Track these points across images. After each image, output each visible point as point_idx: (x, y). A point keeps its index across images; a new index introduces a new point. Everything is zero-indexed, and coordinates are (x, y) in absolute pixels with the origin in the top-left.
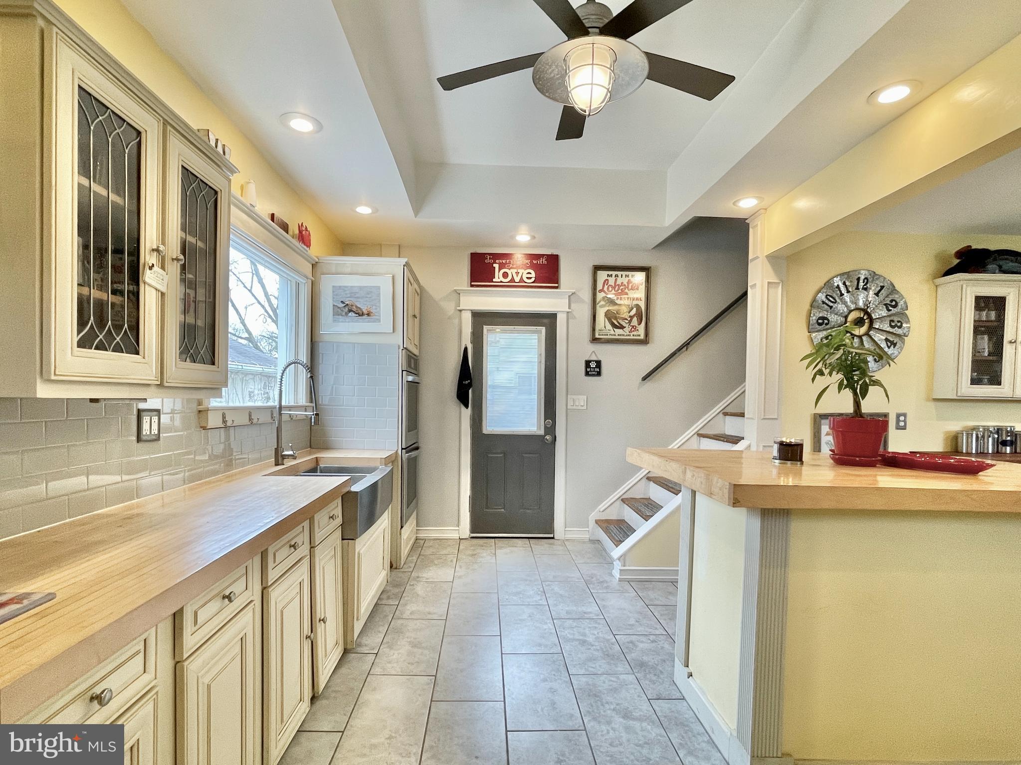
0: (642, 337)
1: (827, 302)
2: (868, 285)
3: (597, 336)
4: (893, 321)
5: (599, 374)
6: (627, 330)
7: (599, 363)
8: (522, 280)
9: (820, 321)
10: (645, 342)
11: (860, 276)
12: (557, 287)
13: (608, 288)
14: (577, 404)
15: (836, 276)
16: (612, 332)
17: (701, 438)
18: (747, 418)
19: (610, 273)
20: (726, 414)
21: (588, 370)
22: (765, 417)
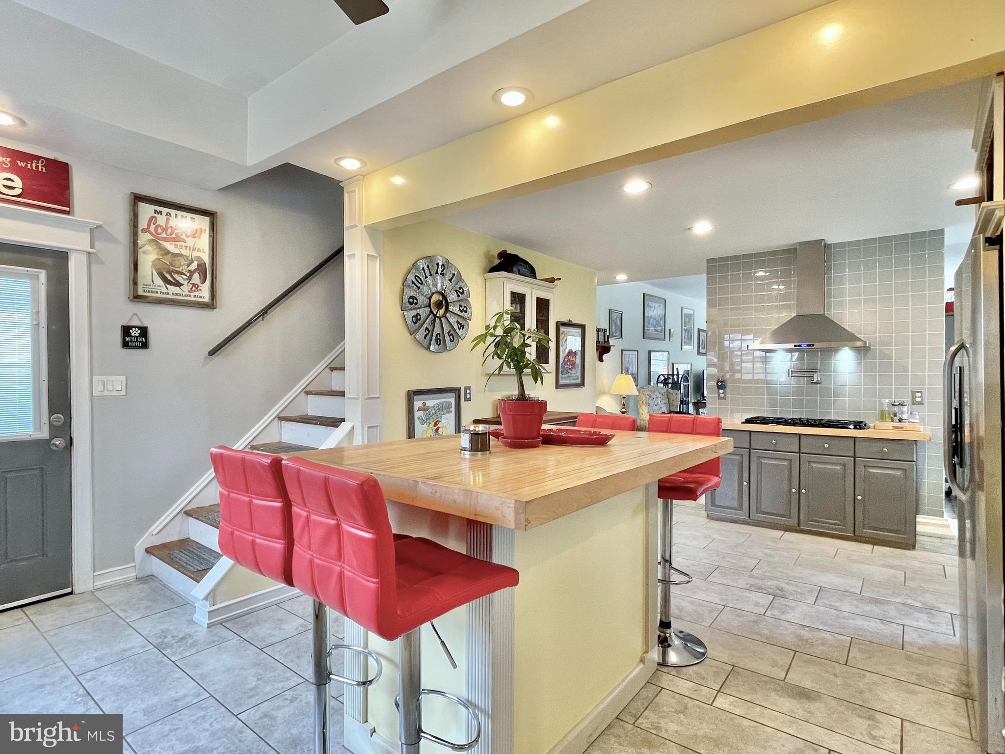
0: (207, 299)
1: (416, 282)
2: (445, 271)
3: (140, 293)
4: (461, 306)
5: (145, 345)
6: (186, 288)
7: (144, 331)
9: (411, 300)
10: (211, 305)
11: (439, 262)
12: (68, 213)
13: (156, 229)
14: (110, 388)
15: (422, 259)
16: (164, 290)
17: (283, 422)
18: (348, 398)
19: (159, 208)
20: (308, 393)
21: (127, 339)
22: (369, 396)
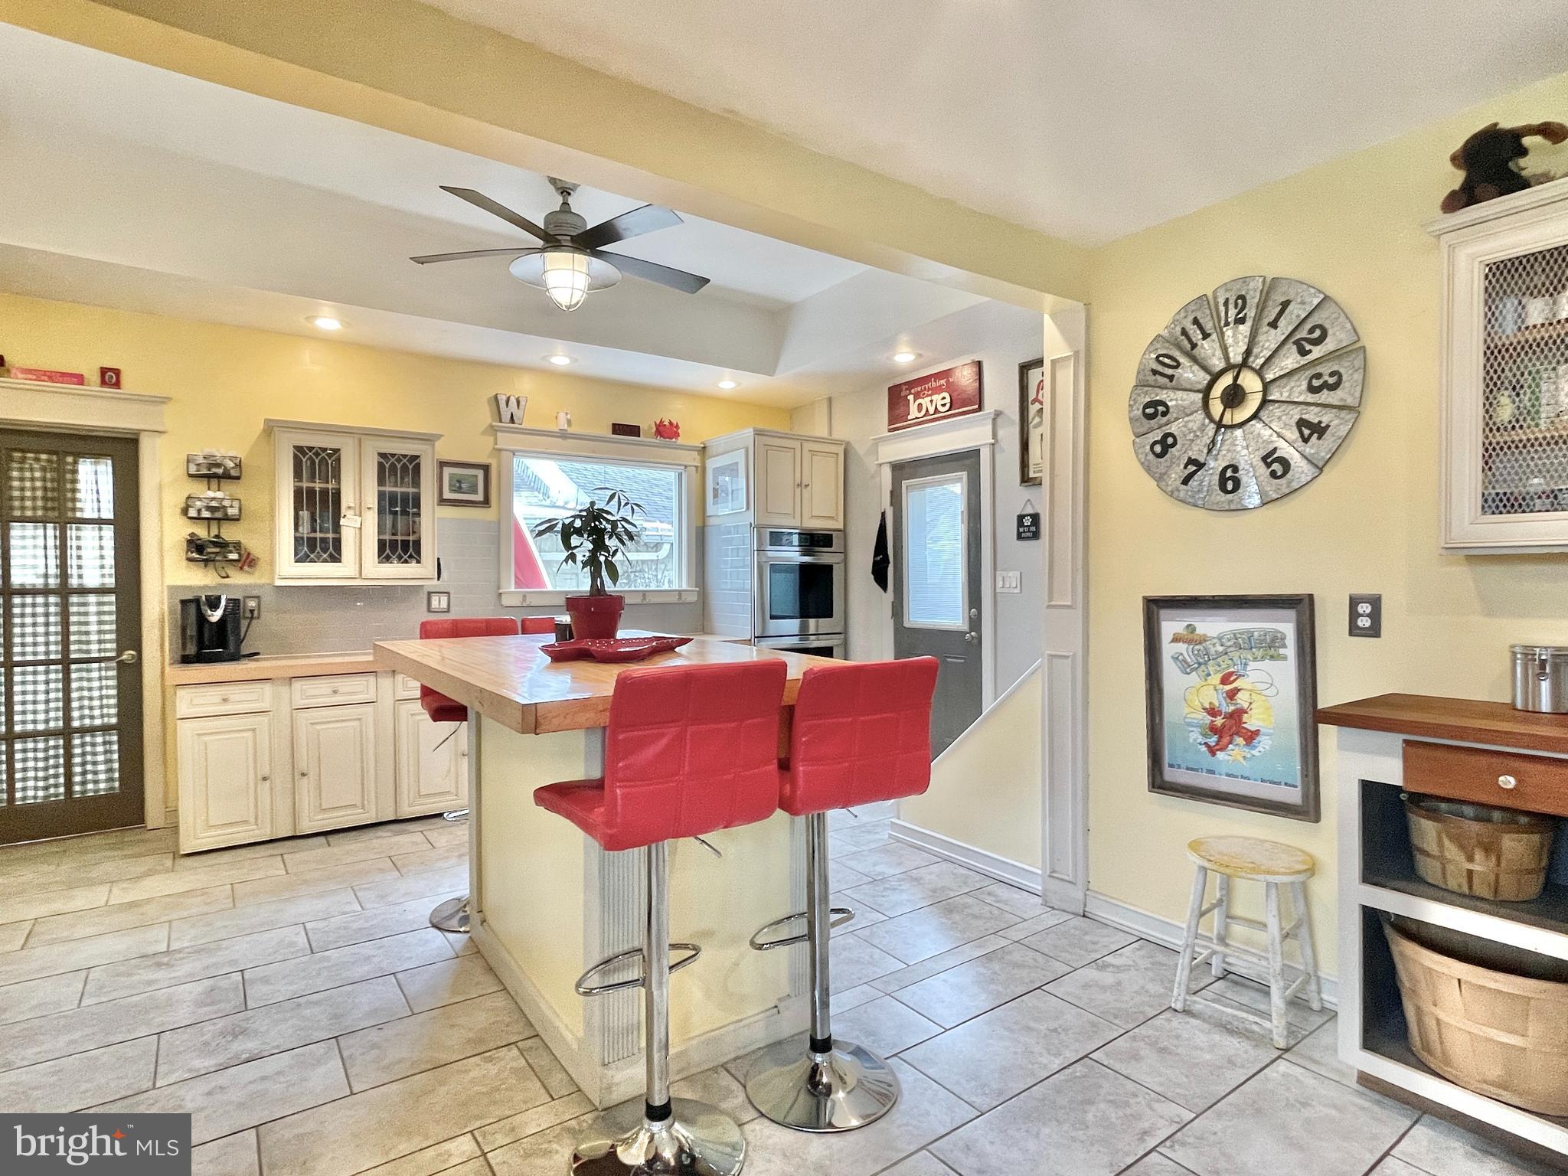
1: (1160, 368)
2: (1247, 310)
3: (1032, 475)
4: (1318, 376)
5: (1036, 535)
7: (1035, 518)
8: (936, 411)
9: (1149, 411)
12: (980, 409)
14: (1008, 585)
21: (1021, 530)
22: (1053, 603)
